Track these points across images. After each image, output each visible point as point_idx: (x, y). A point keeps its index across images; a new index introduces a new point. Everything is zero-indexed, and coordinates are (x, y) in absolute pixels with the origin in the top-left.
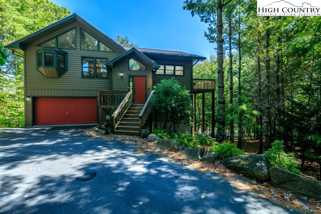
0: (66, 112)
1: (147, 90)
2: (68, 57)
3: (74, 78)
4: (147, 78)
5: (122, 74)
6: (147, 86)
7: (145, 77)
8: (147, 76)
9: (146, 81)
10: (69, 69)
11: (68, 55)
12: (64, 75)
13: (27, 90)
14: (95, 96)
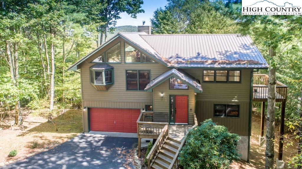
0: (114, 122)
1: (189, 110)
2: (115, 71)
3: (120, 91)
4: (190, 97)
5: (162, 95)
6: (189, 106)
7: (188, 96)
8: (190, 95)
9: (188, 101)
10: (115, 83)
11: (115, 69)
12: (111, 89)
13: (84, 102)
14: (138, 108)
